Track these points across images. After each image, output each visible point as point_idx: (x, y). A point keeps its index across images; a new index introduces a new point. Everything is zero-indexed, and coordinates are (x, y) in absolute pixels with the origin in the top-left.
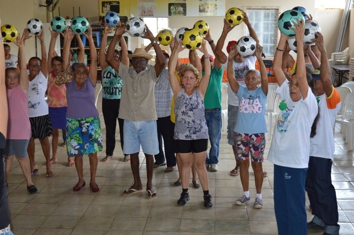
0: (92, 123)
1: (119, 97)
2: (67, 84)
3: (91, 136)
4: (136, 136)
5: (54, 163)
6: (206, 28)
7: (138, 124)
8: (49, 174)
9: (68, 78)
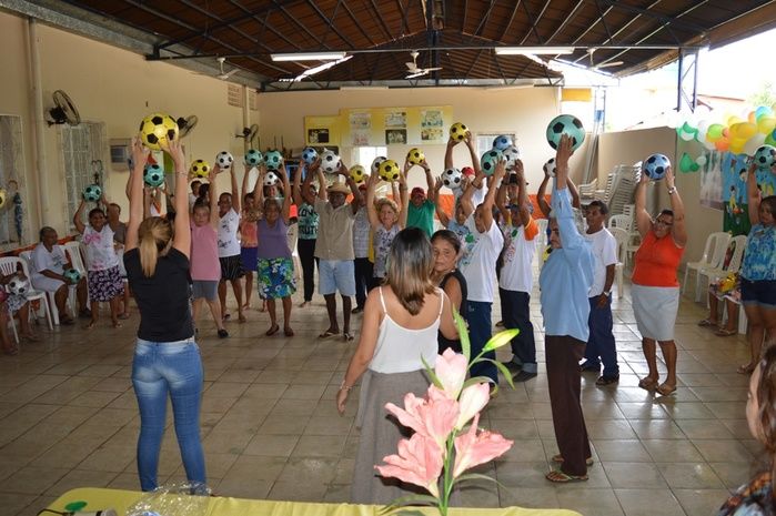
0: (283, 263)
1: (315, 237)
2: (259, 222)
3: (283, 277)
4: (331, 275)
5: (248, 309)
6: (422, 156)
7: (333, 264)
8: (241, 320)
9: (259, 215)
